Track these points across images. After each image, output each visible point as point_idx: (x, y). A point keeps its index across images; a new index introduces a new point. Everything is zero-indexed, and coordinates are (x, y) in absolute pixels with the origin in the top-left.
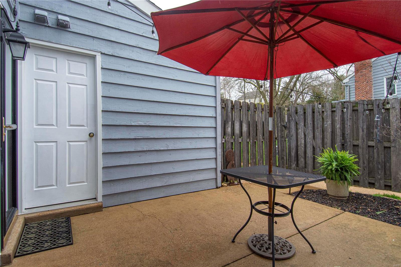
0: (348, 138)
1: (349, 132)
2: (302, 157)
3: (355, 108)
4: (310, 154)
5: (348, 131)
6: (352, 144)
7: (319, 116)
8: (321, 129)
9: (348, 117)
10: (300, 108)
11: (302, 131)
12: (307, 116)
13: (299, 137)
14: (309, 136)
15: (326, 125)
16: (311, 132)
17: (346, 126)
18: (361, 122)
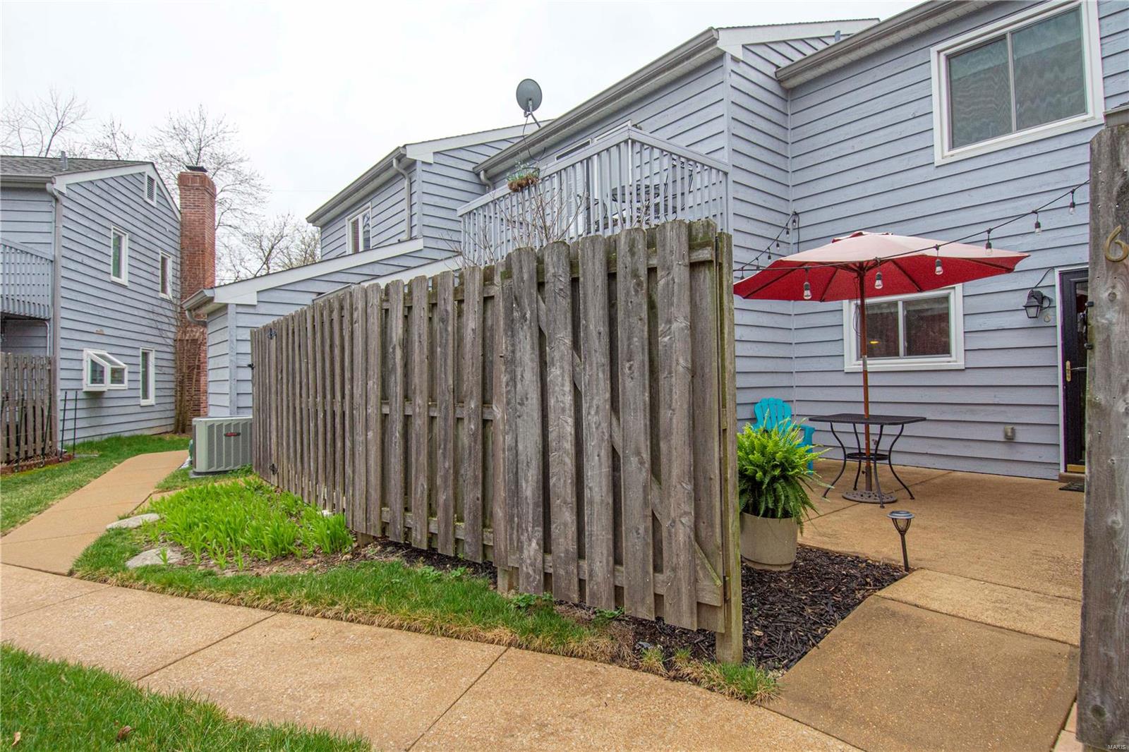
4: (597, 489)
7: (637, 291)
8: (643, 361)
10: (555, 259)
11: (563, 377)
14: (592, 399)
15: (666, 339)
16: (601, 375)
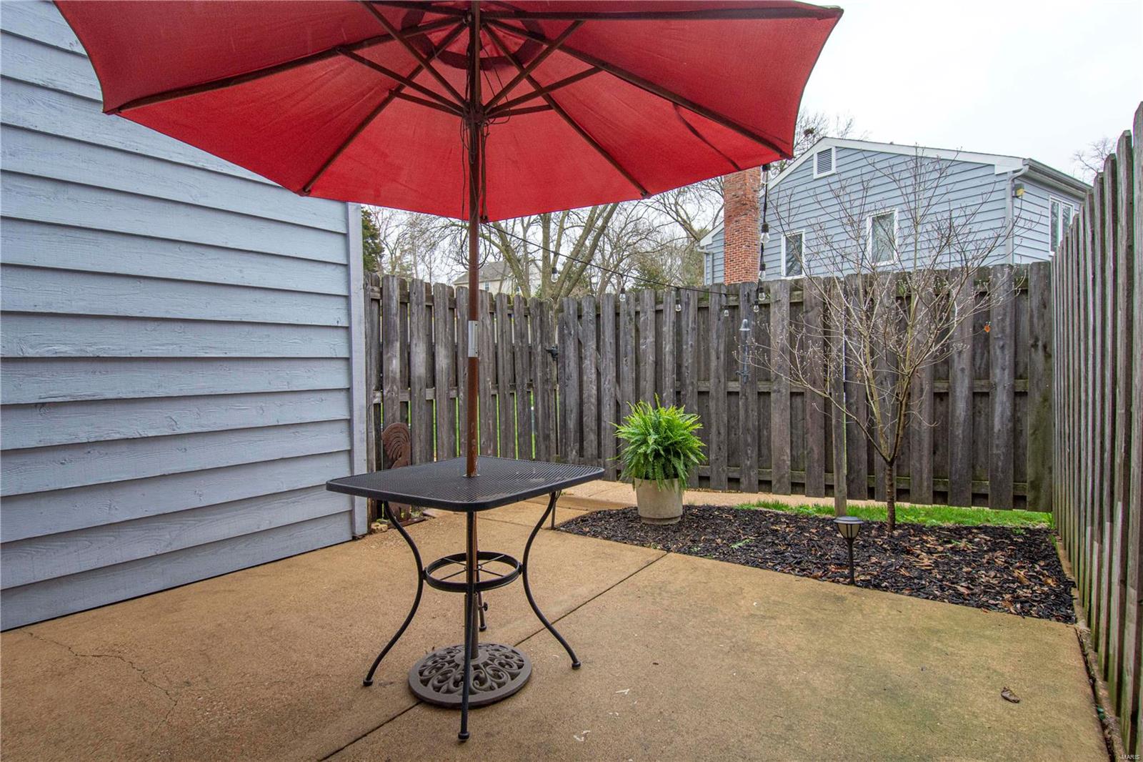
0: (688, 374)
1: (690, 361)
2: (591, 430)
3: (703, 304)
5: (688, 360)
6: (695, 390)
9: (688, 326)
12: (604, 323)
13: (585, 378)
17: (685, 347)
18: (715, 337)
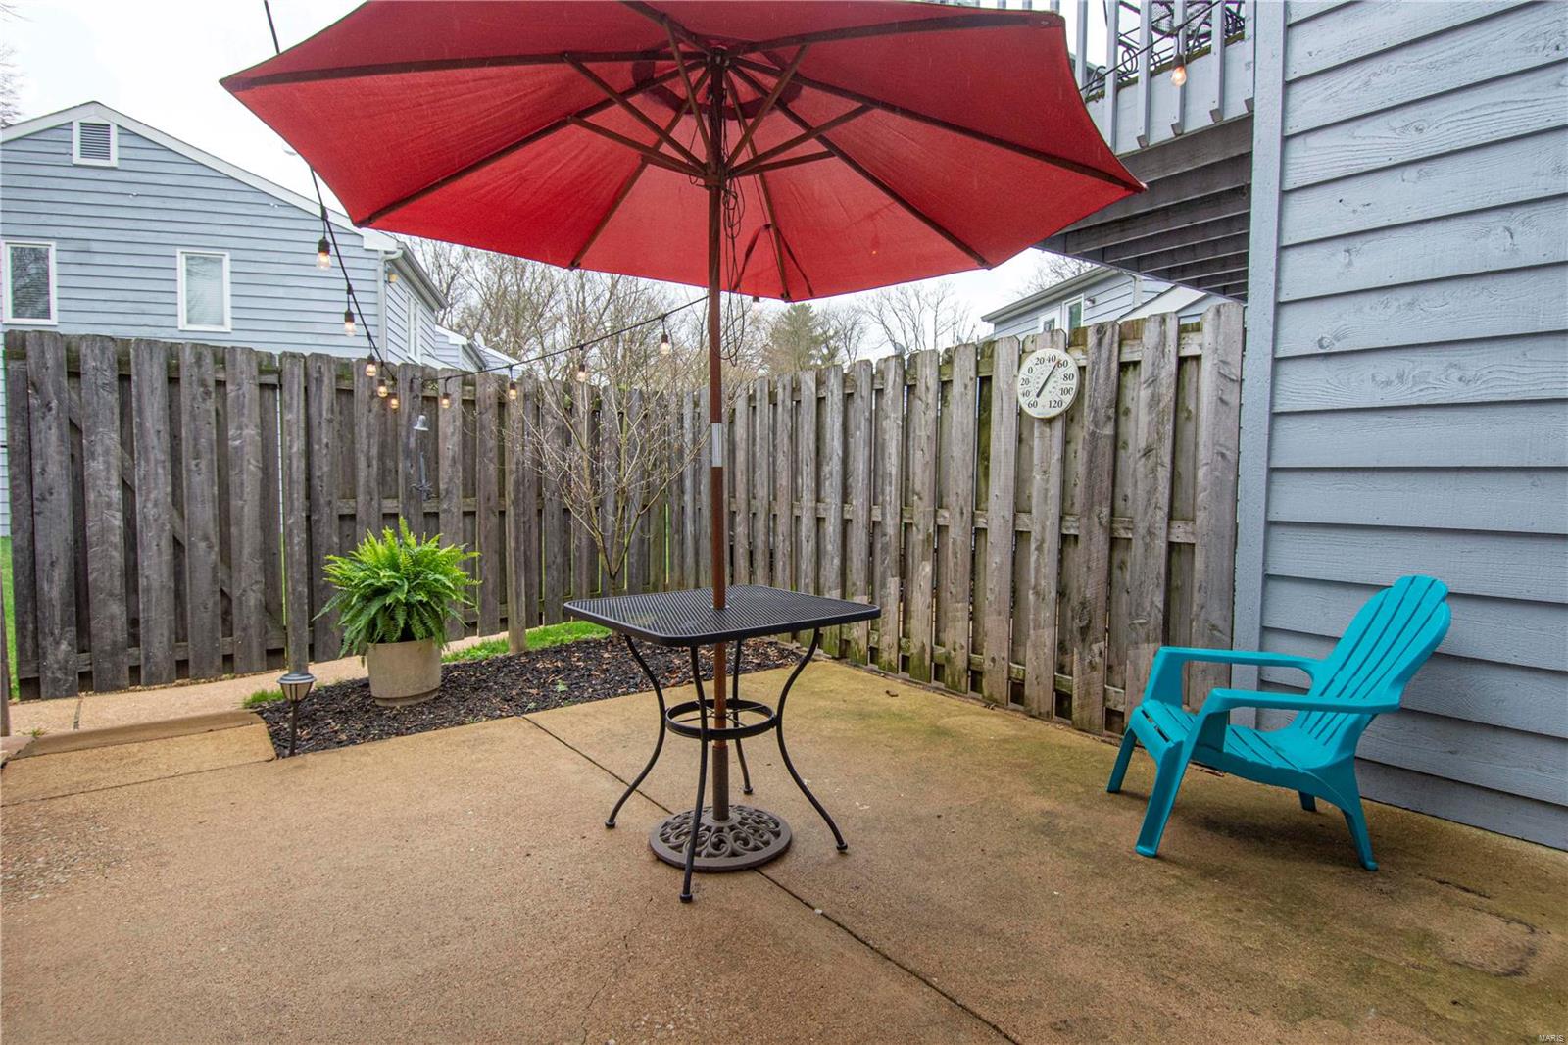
0: (324, 489)
2: (111, 595)
4: (155, 577)
5: (323, 466)
6: (335, 513)
7: (204, 400)
8: (212, 460)
9: (321, 415)
10: (97, 351)
11: (108, 469)
12: (140, 396)
13: (91, 496)
14: (149, 493)
15: (238, 443)
16: (160, 470)
17: (316, 447)
18: (364, 434)
